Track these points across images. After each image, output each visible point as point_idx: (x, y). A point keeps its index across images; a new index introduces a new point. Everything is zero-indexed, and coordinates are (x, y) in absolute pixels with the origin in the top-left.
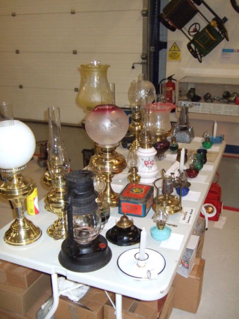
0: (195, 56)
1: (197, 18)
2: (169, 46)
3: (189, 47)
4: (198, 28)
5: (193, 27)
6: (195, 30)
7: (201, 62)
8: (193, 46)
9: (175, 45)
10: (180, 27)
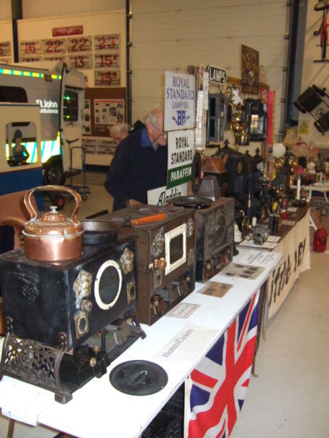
0: (320, 131)
1: (322, 105)
2: (300, 124)
3: (315, 124)
4: (323, 112)
5: (319, 112)
6: (321, 113)
7: (323, 135)
8: (318, 124)
9: (304, 123)
10: (309, 111)
